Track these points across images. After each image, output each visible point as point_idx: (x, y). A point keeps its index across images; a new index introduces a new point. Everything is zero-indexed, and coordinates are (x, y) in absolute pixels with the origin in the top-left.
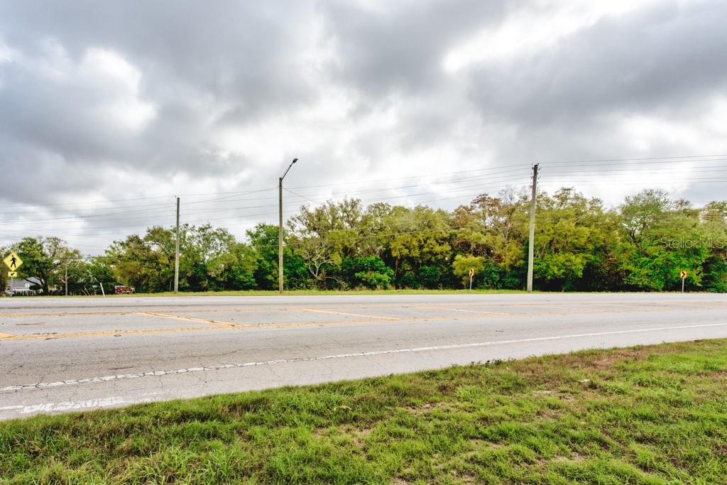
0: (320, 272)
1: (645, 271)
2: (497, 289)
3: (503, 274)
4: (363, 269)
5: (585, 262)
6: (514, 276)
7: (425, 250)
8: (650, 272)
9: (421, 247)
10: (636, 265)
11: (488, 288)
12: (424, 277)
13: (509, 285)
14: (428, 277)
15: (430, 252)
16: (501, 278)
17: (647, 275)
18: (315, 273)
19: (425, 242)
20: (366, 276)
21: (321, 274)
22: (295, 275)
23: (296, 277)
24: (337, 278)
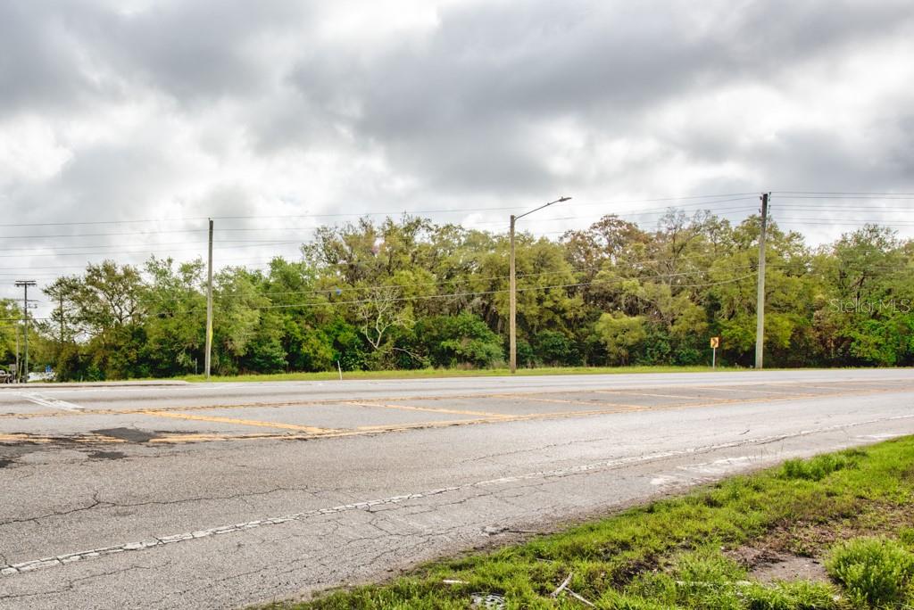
0: (383, 341)
1: (873, 339)
2: (669, 365)
3: (674, 343)
4: (455, 335)
5: (793, 325)
6: (692, 346)
7: (549, 304)
8: (880, 340)
9: (540, 301)
10: (861, 331)
11: (654, 364)
12: (546, 348)
13: (685, 359)
14: (553, 347)
15: (553, 309)
16: (673, 348)
17: (876, 344)
18: (375, 342)
19: (547, 291)
20: (461, 346)
21: (388, 344)
22: (336, 344)
23: (338, 348)
24: (409, 350)
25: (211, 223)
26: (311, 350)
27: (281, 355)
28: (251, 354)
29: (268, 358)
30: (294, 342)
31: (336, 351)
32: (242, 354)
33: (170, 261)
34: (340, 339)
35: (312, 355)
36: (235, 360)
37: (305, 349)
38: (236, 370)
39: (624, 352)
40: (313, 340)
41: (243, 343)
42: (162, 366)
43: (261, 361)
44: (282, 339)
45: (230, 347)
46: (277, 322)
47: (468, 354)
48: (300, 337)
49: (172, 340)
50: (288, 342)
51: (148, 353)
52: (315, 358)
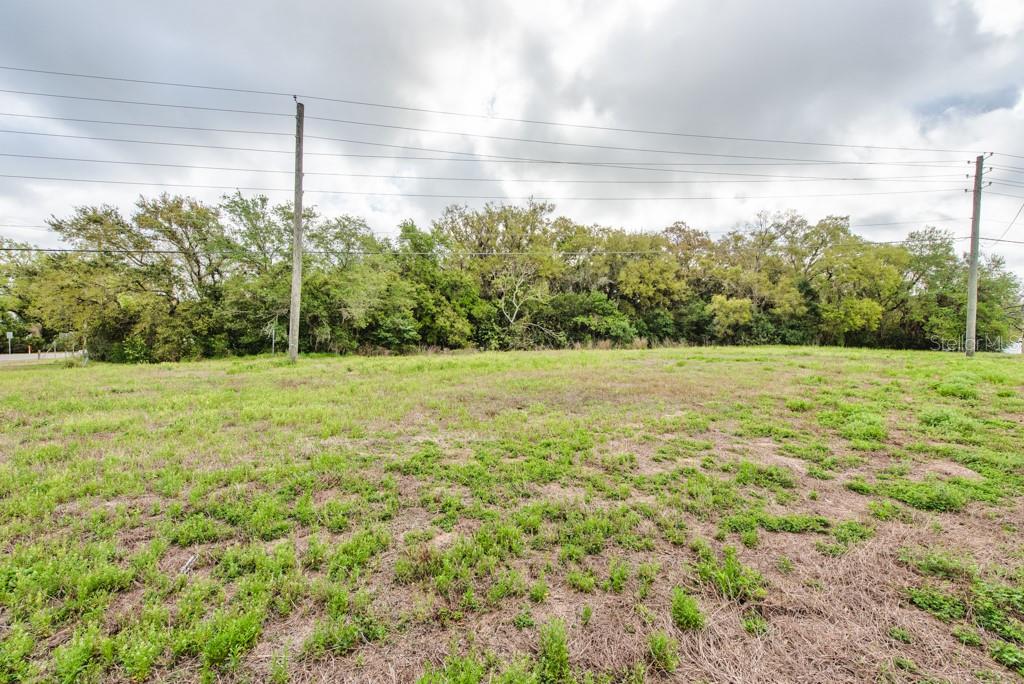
0: (520, 316)
3: (776, 324)
4: (587, 312)
16: (776, 328)
18: (511, 316)
20: (593, 321)
21: (525, 318)
22: (471, 318)
23: (472, 323)
24: (542, 326)
25: (300, 107)
26: (448, 323)
27: (411, 327)
28: (374, 326)
29: (398, 332)
30: (427, 314)
31: (471, 326)
32: (364, 325)
33: (264, 201)
34: (474, 313)
35: (448, 328)
36: (355, 333)
37: (441, 321)
38: (355, 344)
39: (730, 332)
40: (448, 312)
41: (363, 310)
42: (245, 340)
43: (388, 335)
44: (414, 310)
45: (345, 315)
46: (409, 290)
47: (603, 331)
48: (435, 309)
49: (259, 303)
50: (419, 312)
51: (221, 320)
52: (451, 332)
